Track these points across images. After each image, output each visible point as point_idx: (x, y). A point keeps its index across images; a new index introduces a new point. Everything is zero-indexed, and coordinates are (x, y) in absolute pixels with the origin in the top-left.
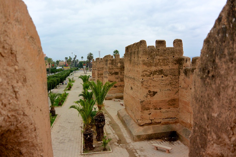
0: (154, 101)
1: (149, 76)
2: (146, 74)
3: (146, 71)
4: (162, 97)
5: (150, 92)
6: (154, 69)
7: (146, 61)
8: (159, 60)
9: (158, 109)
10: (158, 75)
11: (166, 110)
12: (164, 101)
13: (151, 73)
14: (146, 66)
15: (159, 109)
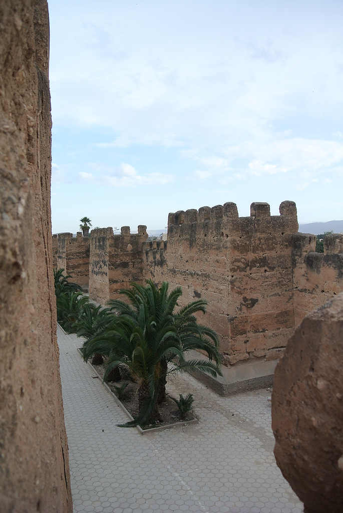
0: (253, 317)
1: (243, 270)
2: (238, 267)
3: (238, 261)
4: (267, 308)
5: (245, 299)
6: (251, 256)
7: (238, 242)
8: (260, 239)
9: (259, 332)
10: (258, 267)
11: (274, 332)
12: (269, 315)
13: (248, 265)
14: (238, 251)
15: (262, 332)
